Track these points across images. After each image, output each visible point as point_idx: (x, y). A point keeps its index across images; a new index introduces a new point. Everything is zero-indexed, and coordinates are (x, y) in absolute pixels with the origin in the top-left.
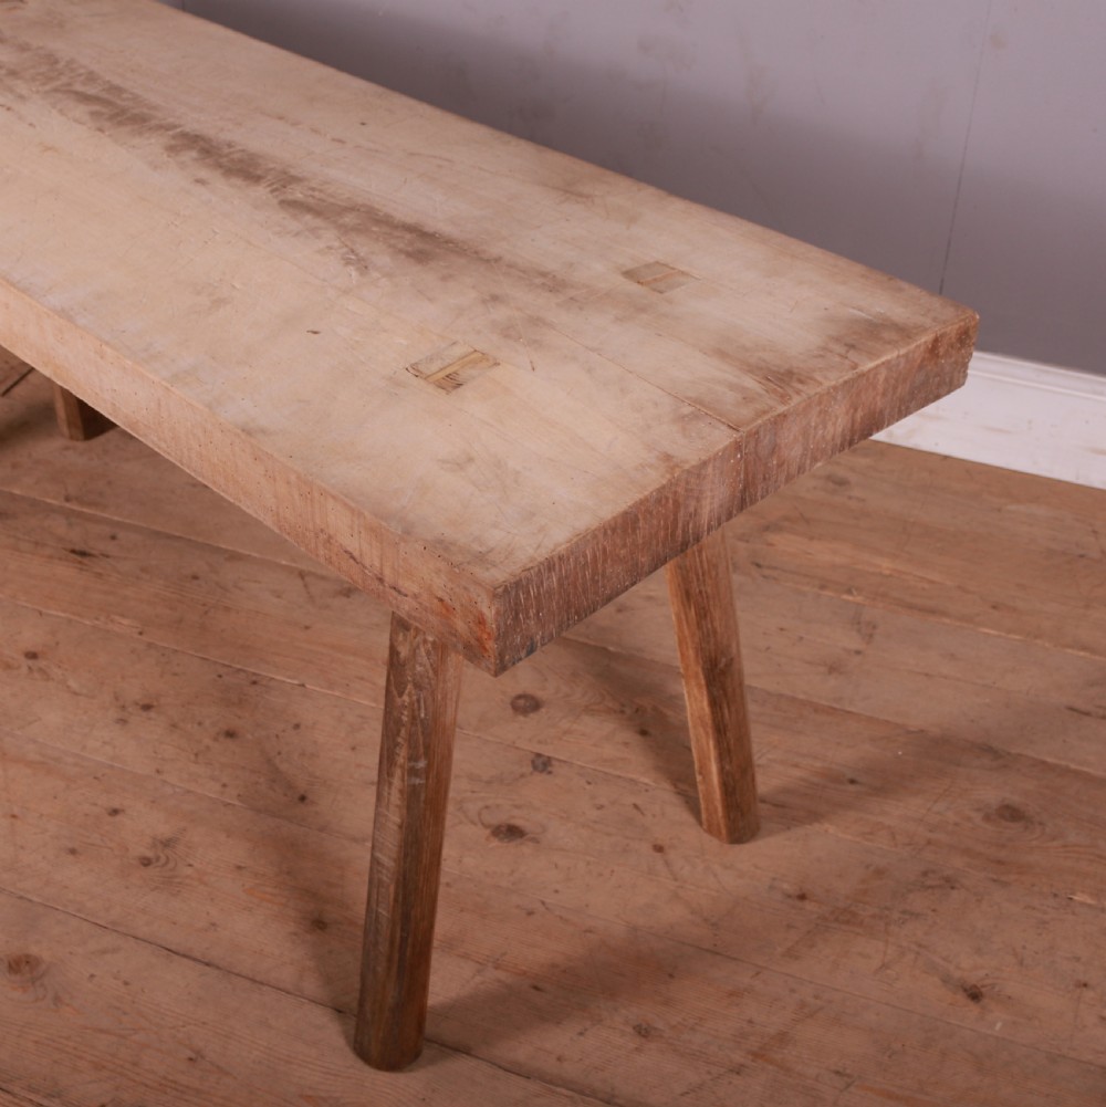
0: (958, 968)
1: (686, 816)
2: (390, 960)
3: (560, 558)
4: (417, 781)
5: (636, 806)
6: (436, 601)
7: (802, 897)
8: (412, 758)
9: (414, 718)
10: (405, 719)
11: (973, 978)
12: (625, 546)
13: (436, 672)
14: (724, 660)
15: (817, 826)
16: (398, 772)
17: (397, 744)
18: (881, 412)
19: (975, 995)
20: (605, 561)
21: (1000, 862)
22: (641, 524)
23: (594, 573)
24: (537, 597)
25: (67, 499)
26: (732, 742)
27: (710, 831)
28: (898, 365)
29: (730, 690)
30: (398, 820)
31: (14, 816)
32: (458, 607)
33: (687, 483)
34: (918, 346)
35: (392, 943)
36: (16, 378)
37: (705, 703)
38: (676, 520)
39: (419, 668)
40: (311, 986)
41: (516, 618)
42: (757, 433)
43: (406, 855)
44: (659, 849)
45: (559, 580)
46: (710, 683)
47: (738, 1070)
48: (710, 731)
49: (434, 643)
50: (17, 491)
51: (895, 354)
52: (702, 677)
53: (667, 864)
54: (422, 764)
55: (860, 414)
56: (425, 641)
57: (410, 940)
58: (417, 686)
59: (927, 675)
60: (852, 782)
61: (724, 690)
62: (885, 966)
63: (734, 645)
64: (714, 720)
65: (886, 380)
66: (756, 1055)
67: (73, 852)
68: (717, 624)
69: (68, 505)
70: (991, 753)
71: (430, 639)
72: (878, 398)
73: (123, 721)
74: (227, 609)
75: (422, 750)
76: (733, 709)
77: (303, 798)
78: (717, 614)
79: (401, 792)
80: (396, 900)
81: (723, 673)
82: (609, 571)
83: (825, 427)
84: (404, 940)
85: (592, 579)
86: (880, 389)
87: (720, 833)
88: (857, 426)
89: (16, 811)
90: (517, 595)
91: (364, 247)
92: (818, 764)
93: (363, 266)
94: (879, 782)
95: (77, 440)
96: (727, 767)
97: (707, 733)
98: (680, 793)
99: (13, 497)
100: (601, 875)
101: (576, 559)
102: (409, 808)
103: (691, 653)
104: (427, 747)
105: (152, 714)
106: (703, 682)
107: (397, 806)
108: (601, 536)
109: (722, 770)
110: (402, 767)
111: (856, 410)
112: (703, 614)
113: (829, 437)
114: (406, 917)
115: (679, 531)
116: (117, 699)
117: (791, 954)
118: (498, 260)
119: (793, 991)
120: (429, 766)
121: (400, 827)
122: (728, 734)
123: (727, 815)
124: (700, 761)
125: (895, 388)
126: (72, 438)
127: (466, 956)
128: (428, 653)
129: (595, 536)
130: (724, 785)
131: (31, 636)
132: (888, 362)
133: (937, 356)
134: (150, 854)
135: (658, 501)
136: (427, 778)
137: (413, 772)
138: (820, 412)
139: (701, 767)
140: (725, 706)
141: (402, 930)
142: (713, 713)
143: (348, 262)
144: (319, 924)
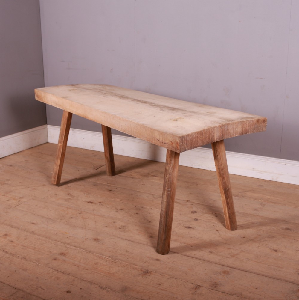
0: (273, 247)
1: (223, 227)
2: (163, 230)
3: (190, 135)
4: (169, 193)
5: (213, 225)
6: (171, 143)
7: (244, 237)
8: (168, 188)
9: (169, 180)
10: (167, 181)
11: (276, 249)
12: (201, 137)
13: (173, 172)
14: (227, 188)
15: (248, 229)
16: (166, 191)
17: (166, 186)
18: (248, 130)
19: (276, 251)
20: (198, 139)
21: (284, 235)
22: (204, 134)
23: (196, 140)
24: (186, 141)
25: (108, 183)
26: (230, 206)
27: (227, 229)
28: (251, 122)
29: (229, 195)
30: (165, 201)
31: (96, 222)
32: (174, 142)
33: (212, 130)
34: (255, 120)
35: (164, 226)
36: (99, 167)
37: (225, 198)
38: (210, 136)
39: (170, 171)
40: (149, 244)
41: (183, 143)
42: (224, 125)
43: (167, 208)
44: (217, 231)
45: (190, 139)
46: (225, 193)
47: (228, 258)
48: (226, 204)
49: (172, 166)
50: (98, 182)
51: (250, 120)
52: (223, 191)
53: (218, 232)
54: (170, 189)
55: (244, 129)
56: (171, 166)
57: (167, 226)
58: (169, 174)
59: (274, 211)
60: (257, 224)
61: (228, 195)
62: (259, 247)
63: (229, 186)
64: (226, 201)
65: (249, 124)
66: (232, 256)
67: (107, 226)
68: (226, 180)
69: (108, 184)
70: (285, 221)
71: (172, 165)
72: (247, 127)
73: (117, 211)
74: (138, 198)
75: (170, 187)
76: (230, 199)
77: (150, 222)
78: (225, 178)
79: (166, 195)
80: (165, 217)
81: (227, 191)
82: (198, 141)
83: (237, 129)
84: (166, 225)
85: (196, 141)
86: (248, 125)
87: (229, 228)
88: (243, 131)
89: (96, 221)
90: (183, 139)
91: (163, 109)
92: (250, 221)
93: (163, 111)
94: (262, 224)
95: (110, 176)
96: (229, 212)
97: (225, 204)
98: (222, 224)
99: (97, 183)
100: (205, 233)
101: (193, 136)
102: (167, 198)
103: (221, 187)
104: (171, 186)
105: (122, 211)
106: (224, 193)
107: (166, 198)
108: (197, 134)
109: (228, 213)
110: (167, 190)
111: (243, 128)
112: (223, 178)
113: (238, 131)
114: (167, 221)
115: (211, 139)
116: (116, 208)
117: (241, 244)
118: (186, 111)
119: (240, 249)
120: (171, 190)
121: (166, 202)
122: (229, 205)
123: (230, 224)
124: (224, 212)
125: (251, 126)
126: (109, 175)
127: (179, 242)
128: (171, 168)
129: (196, 133)
130: (229, 216)
131: (100, 200)
132: (249, 121)
133: (259, 123)
134: (121, 227)
135: (207, 131)
136: (171, 192)
137: (168, 191)
138: (236, 126)
139: (225, 213)
140: (228, 198)
141: (166, 223)
142: (226, 200)
143: (161, 110)
144: (151, 237)
